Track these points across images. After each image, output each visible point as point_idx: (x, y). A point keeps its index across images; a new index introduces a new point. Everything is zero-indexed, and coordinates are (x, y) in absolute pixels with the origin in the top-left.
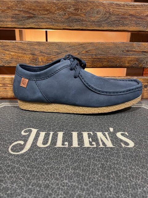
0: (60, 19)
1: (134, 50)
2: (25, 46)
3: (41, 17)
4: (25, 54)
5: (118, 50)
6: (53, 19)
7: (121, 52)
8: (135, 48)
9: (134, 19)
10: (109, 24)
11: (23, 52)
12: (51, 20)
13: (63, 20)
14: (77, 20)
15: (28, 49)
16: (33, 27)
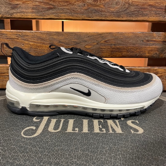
0: (79, 10)
1: (154, 39)
2: (44, 36)
3: (61, 9)
4: (44, 43)
5: (137, 39)
6: (73, 10)
7: (140, 41)
8: (155, 38)
9: (154, 9)
10: (128, 14)
11: (42, 42)
12: (71, 11)
13: (82, 10)
14: (97, 11)
15: (47, 39)
16: (53, 17)
